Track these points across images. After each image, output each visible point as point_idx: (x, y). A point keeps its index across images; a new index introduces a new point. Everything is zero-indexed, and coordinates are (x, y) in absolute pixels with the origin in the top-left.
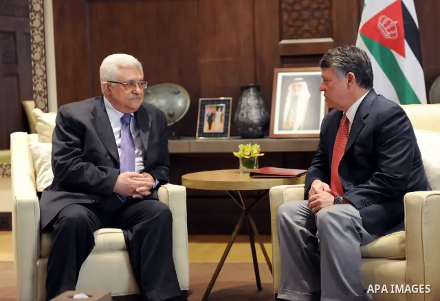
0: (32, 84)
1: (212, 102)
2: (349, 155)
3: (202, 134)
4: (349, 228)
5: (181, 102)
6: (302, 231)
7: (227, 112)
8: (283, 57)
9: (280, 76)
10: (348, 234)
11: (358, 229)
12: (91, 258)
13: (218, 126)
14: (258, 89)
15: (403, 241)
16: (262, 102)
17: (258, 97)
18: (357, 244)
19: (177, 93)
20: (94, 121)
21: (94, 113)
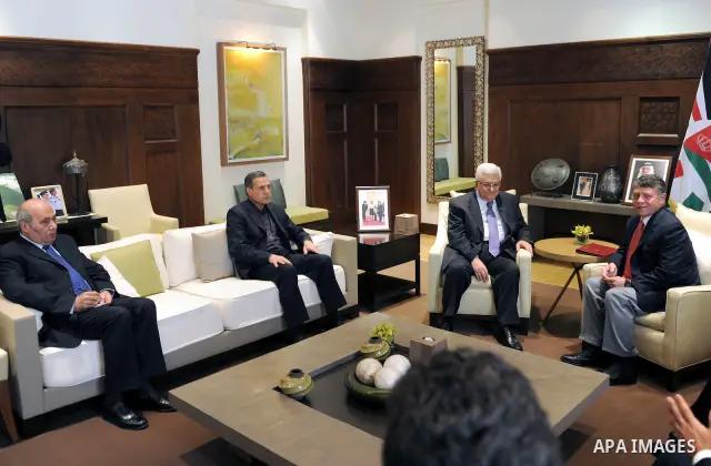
0: (474, 152)
1: (584, 175)
2: (639, 250)
3: (575, 196)
4: (626, 306)
5: (565, 172)
6: (598, 300)
7: (594, 183)
8: (640, 146)
9: (635, 160)
10: (624, 310)
11: (633, 307)
12: (469, 291)
13: (586, 192)
14: (616, 169)
15: (665, 319)
16: (618, 178)
17: (616, 175)
18: (631, 317)
19: (561, 166)
20: (470, 207)
21: (470, 202)
